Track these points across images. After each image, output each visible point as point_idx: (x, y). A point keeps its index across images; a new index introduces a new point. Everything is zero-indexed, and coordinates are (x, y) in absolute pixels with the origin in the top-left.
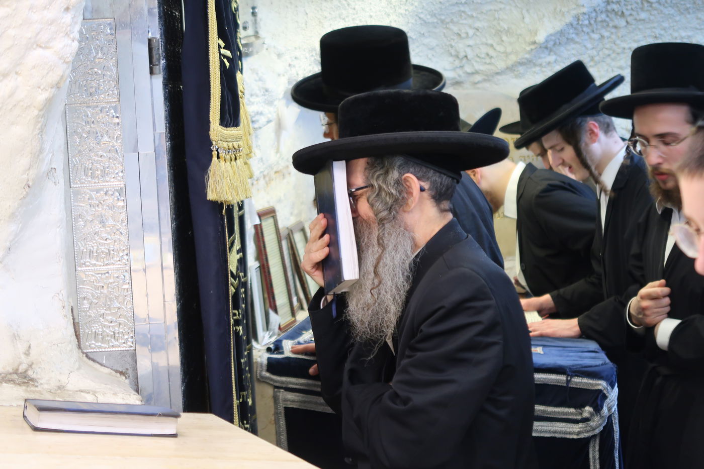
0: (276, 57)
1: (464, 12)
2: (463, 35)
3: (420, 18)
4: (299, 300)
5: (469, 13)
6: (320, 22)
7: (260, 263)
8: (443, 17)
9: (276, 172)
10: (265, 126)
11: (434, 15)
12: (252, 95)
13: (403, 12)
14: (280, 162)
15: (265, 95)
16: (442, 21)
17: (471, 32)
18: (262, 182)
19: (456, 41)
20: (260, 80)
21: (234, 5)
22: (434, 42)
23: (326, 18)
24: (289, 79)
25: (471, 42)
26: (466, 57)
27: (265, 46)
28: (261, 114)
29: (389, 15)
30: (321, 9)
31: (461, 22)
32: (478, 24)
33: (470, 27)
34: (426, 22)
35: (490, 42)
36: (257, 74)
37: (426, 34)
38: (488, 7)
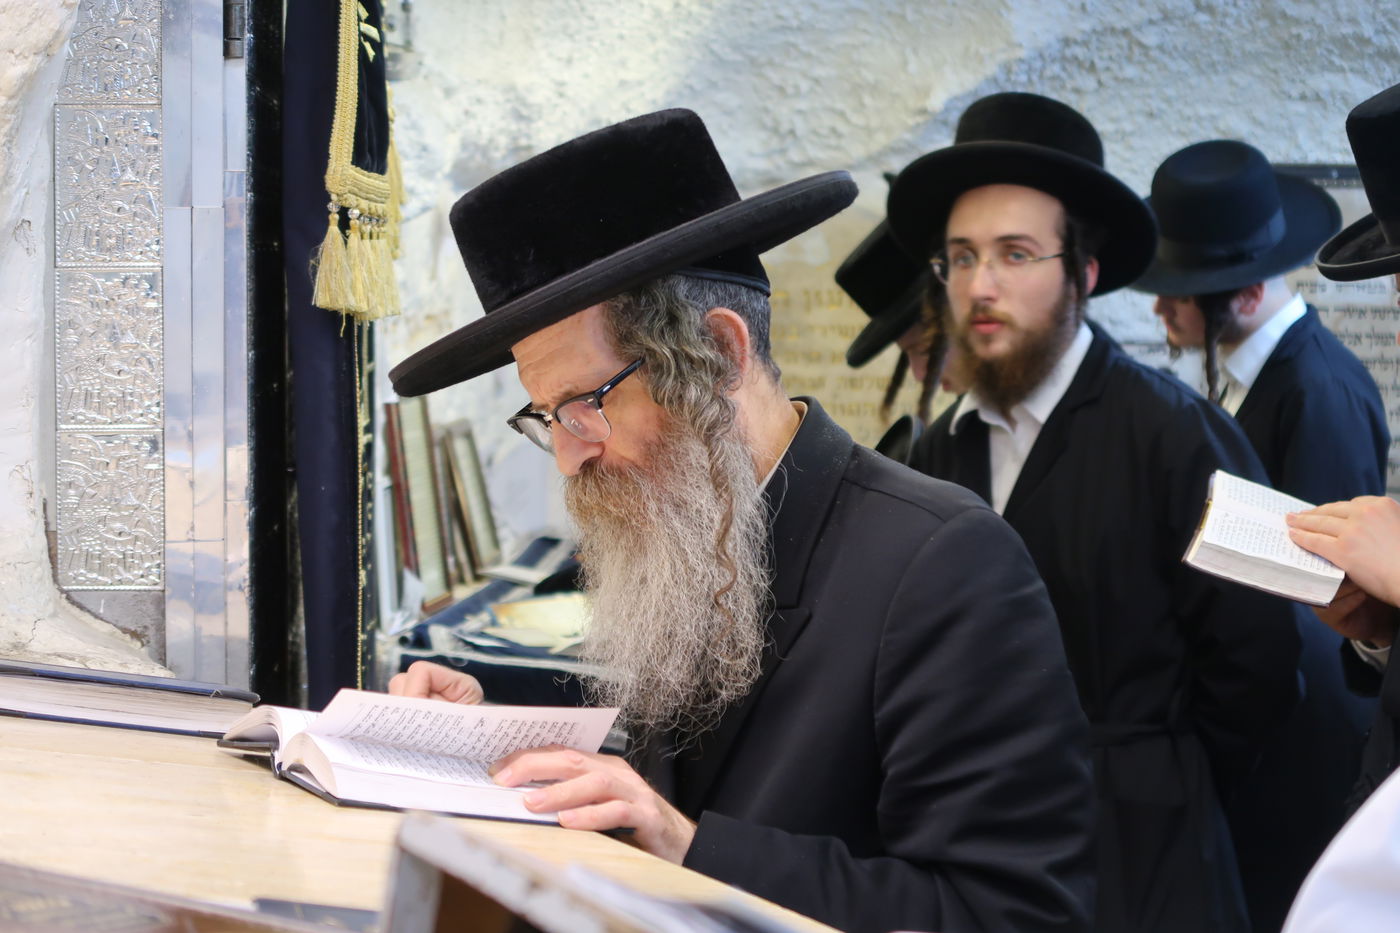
0: (443, 94)
1: (794, 46)
2: (790, 90)
3: (712, 52)
4: (458, 564)
5: (804, 48)
6: (526, 36)
7: (392, 479)
8: (754, 53)
9: (429, 317)
10: (417, 216)
11: (736, 47)
13: (681, 35)
16: (753, 61)
17: (805, 86)
19: (775, 100)
20: (414, 126)
23: (538, 30)
24: (463, 140)
25: (803, 105)
26: (792, 132)
27: (424, 71)
29: (653, 39)
30: (531, 13)
31: (789, 64)
32: (820, 71)
33: (805, 75)
34: (720, 60)
35: (839, 105)
38: (839, 40)
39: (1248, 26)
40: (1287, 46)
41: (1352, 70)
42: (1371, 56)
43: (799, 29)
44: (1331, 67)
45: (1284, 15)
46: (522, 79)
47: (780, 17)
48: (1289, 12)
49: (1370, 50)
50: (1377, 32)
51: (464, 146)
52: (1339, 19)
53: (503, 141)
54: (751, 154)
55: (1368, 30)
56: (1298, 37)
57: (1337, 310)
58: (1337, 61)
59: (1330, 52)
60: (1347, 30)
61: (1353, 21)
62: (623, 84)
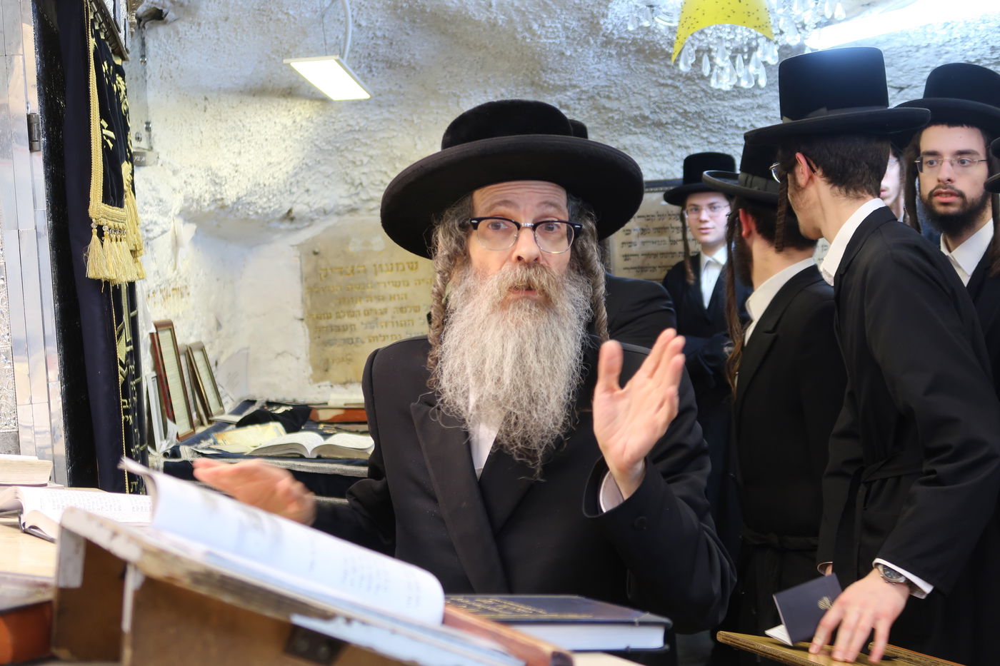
0: (171, 174)
1: (358, 139)
2: (358, 163)
3: (315, 145)
4: (199, 415)
5: (363, 141)
6: (215, 141)
7: (156, 372)
8: (338, 145)
9: (173, 289)
10: (159, 236)
11: (329, 142)
12: (145, 204)
13: (299, 137)
14: (177, 280)
15: (159, 205)
16: (338, 149)
17: (365, 160)
18: (159, 296)
19: (351, 168)
20: (154, 189)
21: (124, 107)
22: (330, 171)
23: (221, 138)
24: (185, 197)
25: (365, 170)
26: (361, 184)
27: (160, 162)
28: (155, 223)
29: (284, 140)
30: (216, 129)
31: (357, 149)
32: (372, 152)
33: (365, 154)
34: (320, 149)
35: (384, 169)
36: (151, 184)
37: (322, 162)
38: (380, 135)
39: (587, 115)
40: (607, 123)
41: (641, 133)
42: (650, 125)
43: (359, 131)
44: (631, 133)
45: (604, 108)
46: (215, 165)
47: (349, 125)
48: (607, 106)
49: (649, 122)
50: (652, 113)
51: (186, 200)
52: (632, 107)
53: (207, 196)
54: (341, 197)
55: (647, 113)
56: (612, 118)
58: (634, 129)
59: (629, 124)
60: (637, 113)
61: (638, 108)
62: (270, 164)
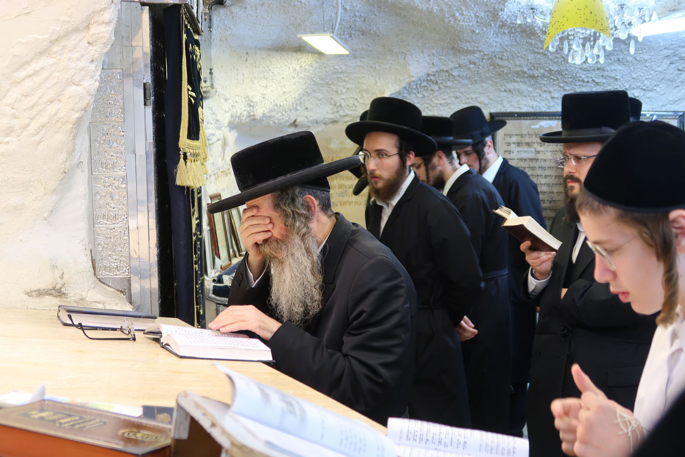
0: (224, 101)
1: (340, 78)
2: (339, 92)
3: (313, 81)
4: (234, 251)
5: (344, 79)
6: (251, 80)
7: (210, 227)
8: (327, 81)
9: (221, 172)
10: (215, 142)
11: (321, 79)
12: (208, 123)
13: (303, 76)
14: (224, 165)
15: (216, 124)
16: (327, 83)
17: (344, 90)
18: (213, 177)
19: (335, 95)
20: (214, 114)
21: (199, 66)
22: (321, 96)
23: (255, 77)
24: (231, 114)
25: (344, 97)
26: (341, 105)
27: (217, 94)
28: (214, 135)
29: (294, 78)
30: (253, 72)
31: (338, 84)
32: (348, 86)
33: (344, 87)
34: (316, 83)
35: (355, 97)
36: (212, 110)
37: (317, 91)
38: (355, 75)
39: (487, 69)
40: (500, 74)
41: (521, 82)
42: (526, 77)
43: (341, 72)
44: (514, 81)
45: (498, 65)
46: (250, 94)
47: (335, 69)
48: (500, 64)
49: (526, 75)
50: (528, 69)
51: (232, 117)
52: (516, 65)
53: (245, 114)
54: (328, 113)
55: (525, 69)
56: (503, 72)
57: (517, 159)
58: (516, 79)
59: (514, 76)
60: (519, 69)
61: (520, 66)
62: (284, 92)
